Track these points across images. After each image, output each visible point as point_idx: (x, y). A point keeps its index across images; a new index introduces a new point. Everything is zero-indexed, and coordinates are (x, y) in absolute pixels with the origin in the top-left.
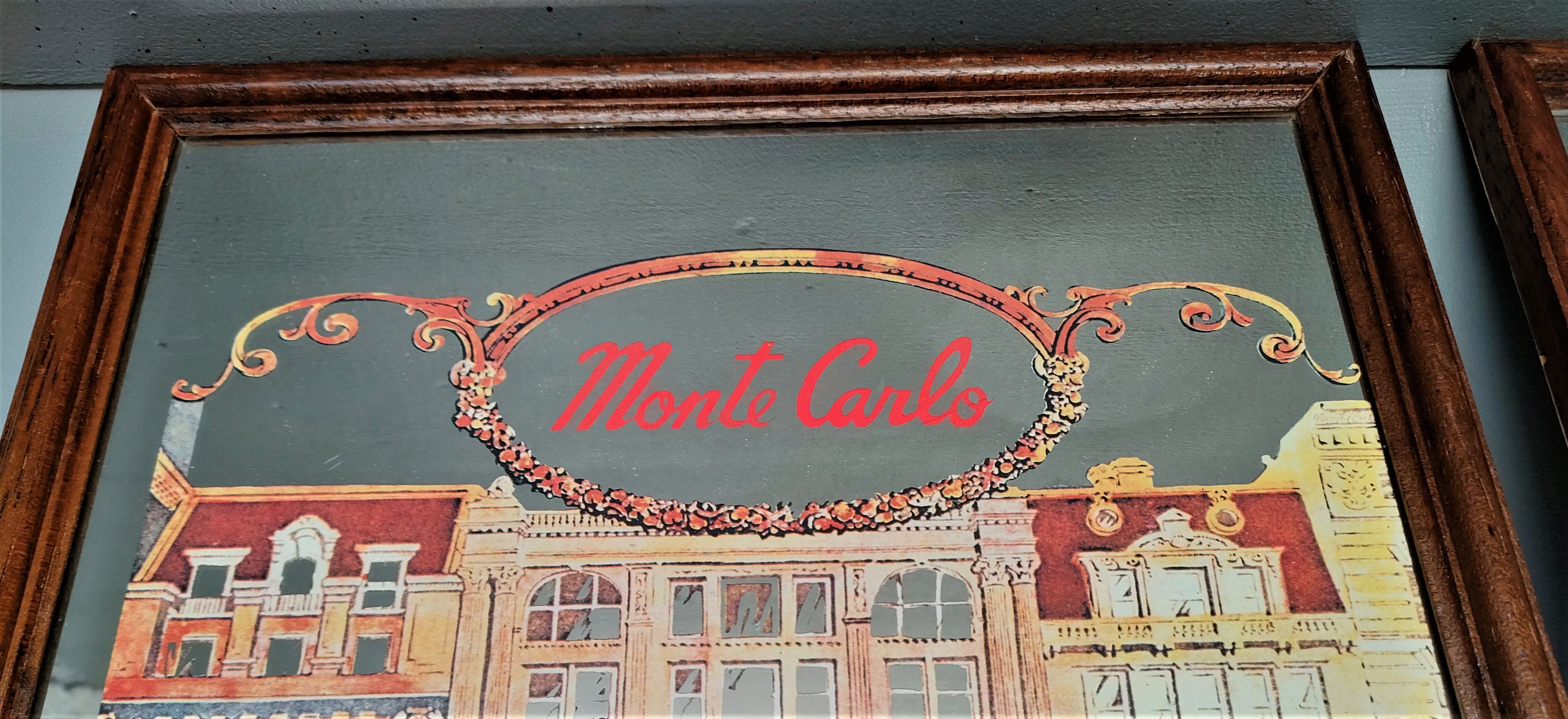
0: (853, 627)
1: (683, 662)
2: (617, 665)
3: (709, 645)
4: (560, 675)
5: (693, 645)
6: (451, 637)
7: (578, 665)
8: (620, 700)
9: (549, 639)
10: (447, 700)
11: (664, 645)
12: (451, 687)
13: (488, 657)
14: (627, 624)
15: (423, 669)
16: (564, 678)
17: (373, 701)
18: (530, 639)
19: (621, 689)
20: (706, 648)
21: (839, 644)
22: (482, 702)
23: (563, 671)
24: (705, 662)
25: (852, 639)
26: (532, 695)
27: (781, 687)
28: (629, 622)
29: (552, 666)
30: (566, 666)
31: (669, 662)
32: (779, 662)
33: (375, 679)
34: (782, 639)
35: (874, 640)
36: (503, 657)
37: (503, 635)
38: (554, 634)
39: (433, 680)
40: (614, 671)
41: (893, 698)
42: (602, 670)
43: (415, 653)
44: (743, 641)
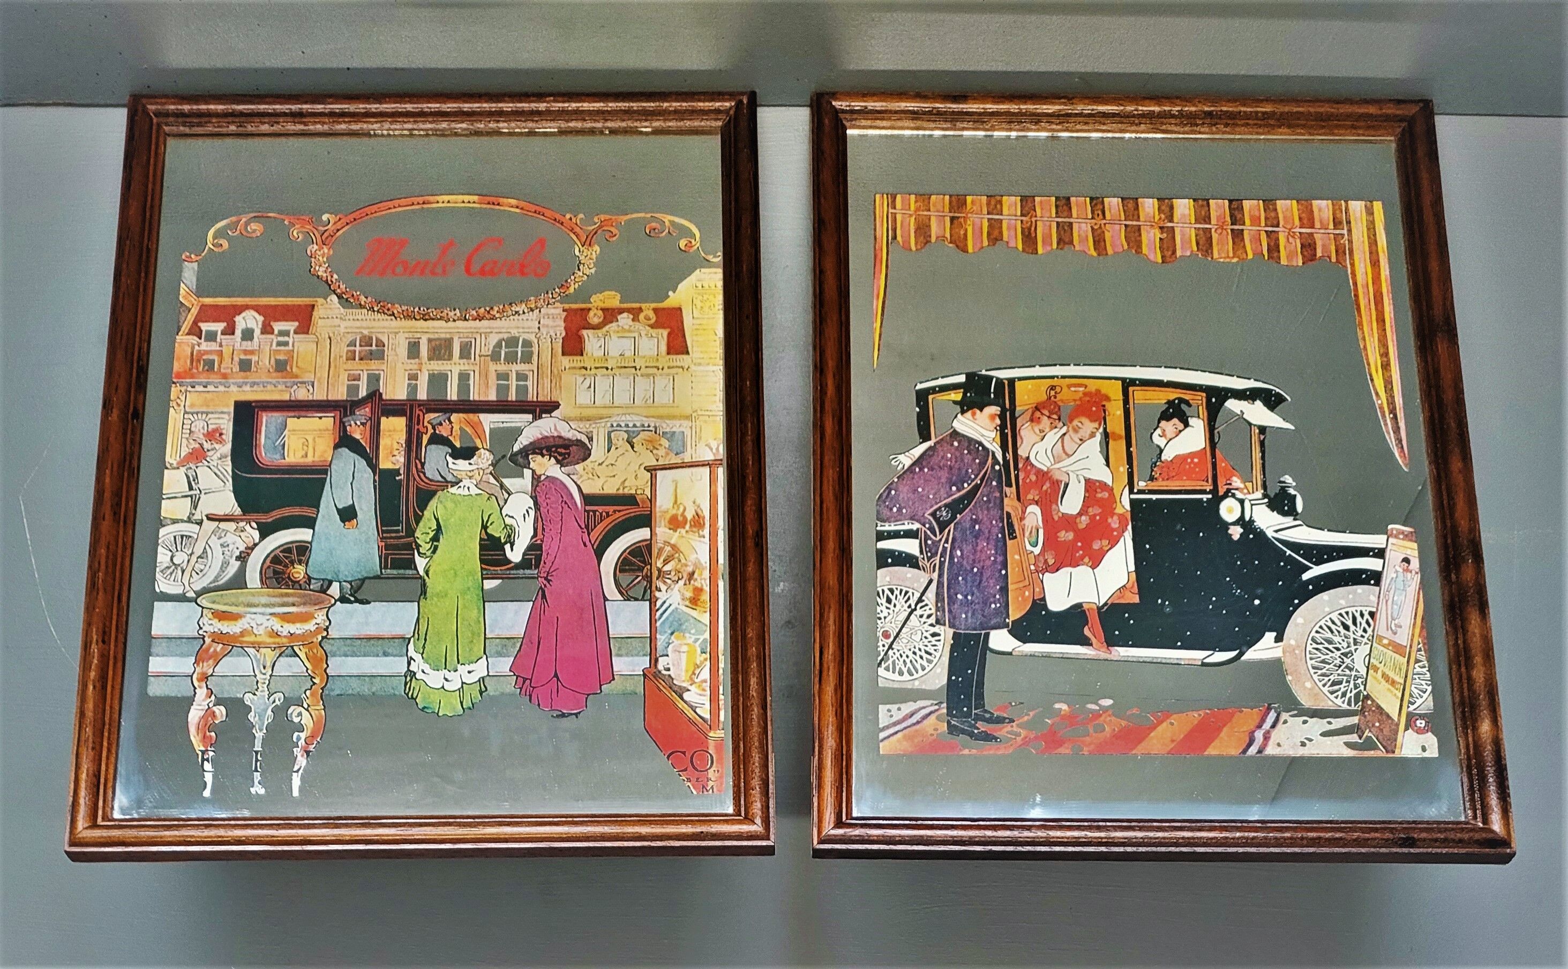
0: (483, 358)
1: (411, 370)
2: (383, 370)
3: (422, 364)
4: (359, 375)
5: (415, 364)
6: (314, 358)
7: (367, 370)
8: (385, 384)
9: (355, 360)
10: (313, 382)
11: (403, 363)
12: (315, 376)
13: (330, 366)
14: (387, 355)
15: (303, 370)
16: (362, 375)
17: (284, 381)
18: (347, 360)
19: (385, 379)
20: (420, 365)
21: (476, 365)
22: (328, 382)
23: (361, 372)
24: (420, 370)
25: (482, 363)
26: (348, 380)
27: (451, 380)
29: (357, 370)
30: (362, 370)
31: (405, 370)
32: (451, 371)
33: (284, 373)
34: (452, 362)
35: (491, 363)
36: (336, 367)
37: (335, 359)
38: (357, 358)
39: (307, 374)
40: (382, 373)
41: (498, 385)
42: (377, 372)
43: (299, 364)
44: (436, 362)
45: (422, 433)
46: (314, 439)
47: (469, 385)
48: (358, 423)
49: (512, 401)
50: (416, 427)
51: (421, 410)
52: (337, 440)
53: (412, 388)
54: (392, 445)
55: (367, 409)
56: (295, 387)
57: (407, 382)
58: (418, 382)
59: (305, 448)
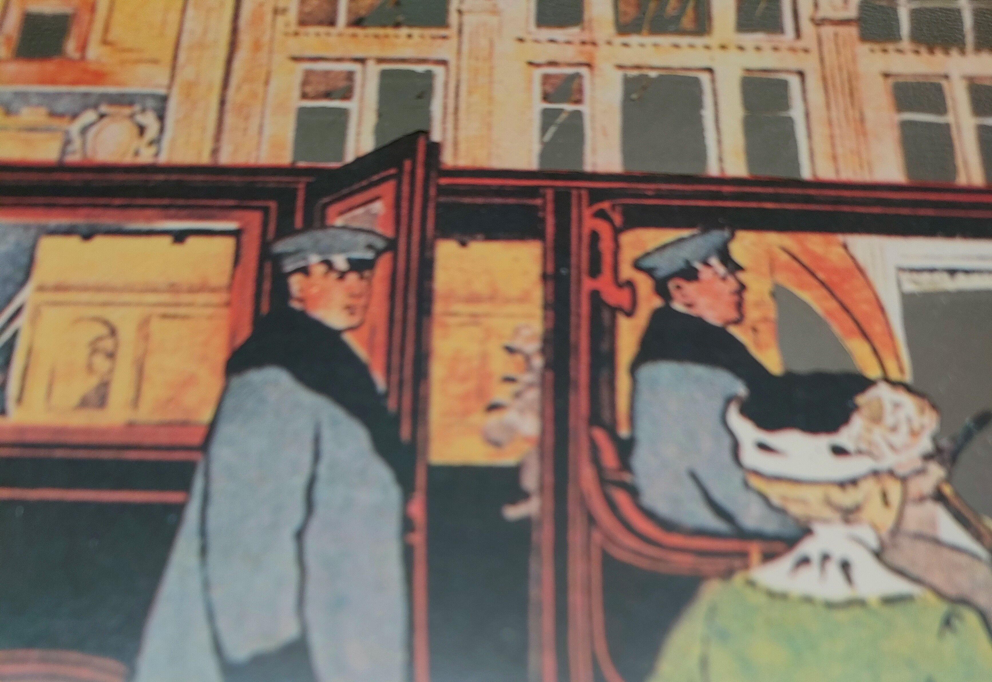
0: (828, 31)
1: (553, 64)
2: (443, 63)
3: (594, 44)
4: (350, 76)
5: (569, 43)
6: (174, 17)
7: (380, 61)
8: (451, 109)
9: (332, 23)
10: (164, 99)
11: (521, 40)
12: (173, 77)
13: (233, 45)
14: (460, 12)
15: (126, 56)
16: (358, 78)
17: (45, 95)
18: (303, 23)
19: (452, 94)
20: (588, 48)
21: (806, 51)
22: (222, 102)
23: (356, 67)
24: (589, 65)
25: (829, 47)
26: (304, 96)
27: (716, 104)
28: (464, 7)
29: (339, 60)
30: (362, 61)
31: (531, 64)
32: (710, 70)
33: (50, 67)
34: (713, 40)
35: (864, 49)
36: (257, 46)
37: (257, 18)
38: (342, 17)
39: (143, 70)
40: (439, 70)
41: (905, 126)
42: (420, 68)
43: (115, 34)
44: (649, 40)
45: (614, 310)
46: (145, 323)
47: (790, 121)
48: (340, 262)
49: (970, 190)
50: (588, 284)
51: (601, 215)
52: (245, 332)
53: (563, 130)
54: (485, 357)
55: (378, 207)
56: (89, 116)
57: (539, 105)
58: (584, 108)
59: (101, 363)
